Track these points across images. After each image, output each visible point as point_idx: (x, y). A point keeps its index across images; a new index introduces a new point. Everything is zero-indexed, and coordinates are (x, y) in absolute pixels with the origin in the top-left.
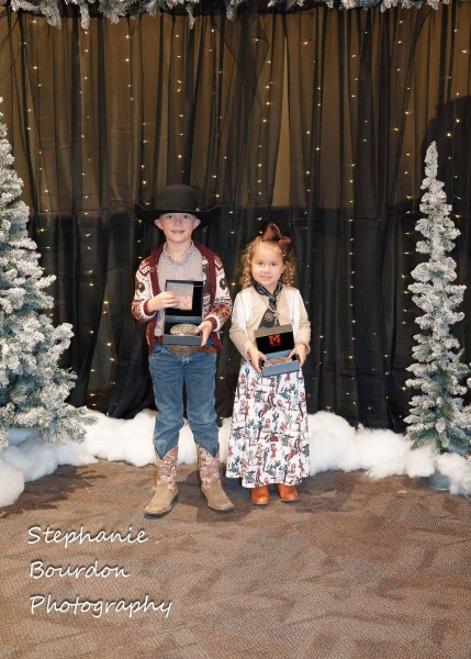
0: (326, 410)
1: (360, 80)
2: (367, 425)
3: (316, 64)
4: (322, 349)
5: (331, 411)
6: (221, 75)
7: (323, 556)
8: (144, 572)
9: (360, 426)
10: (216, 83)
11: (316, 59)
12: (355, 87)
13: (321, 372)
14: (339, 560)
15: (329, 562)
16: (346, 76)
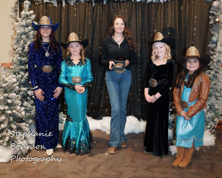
0: (131, 115)
1: (141, 21)
2: (143, 120)
3: (129, 17)
4: (131, 98)
5: (133, 115)
6: (102, 19)
7: (131, 159)
8: (79, 164)
9: (141, 120)
10: (101, 21)
11: (129, 15)
12: (140, 23)
13: (130, 104)
14: (135, 160)
15: (133, 161)
16: (138, 20)
